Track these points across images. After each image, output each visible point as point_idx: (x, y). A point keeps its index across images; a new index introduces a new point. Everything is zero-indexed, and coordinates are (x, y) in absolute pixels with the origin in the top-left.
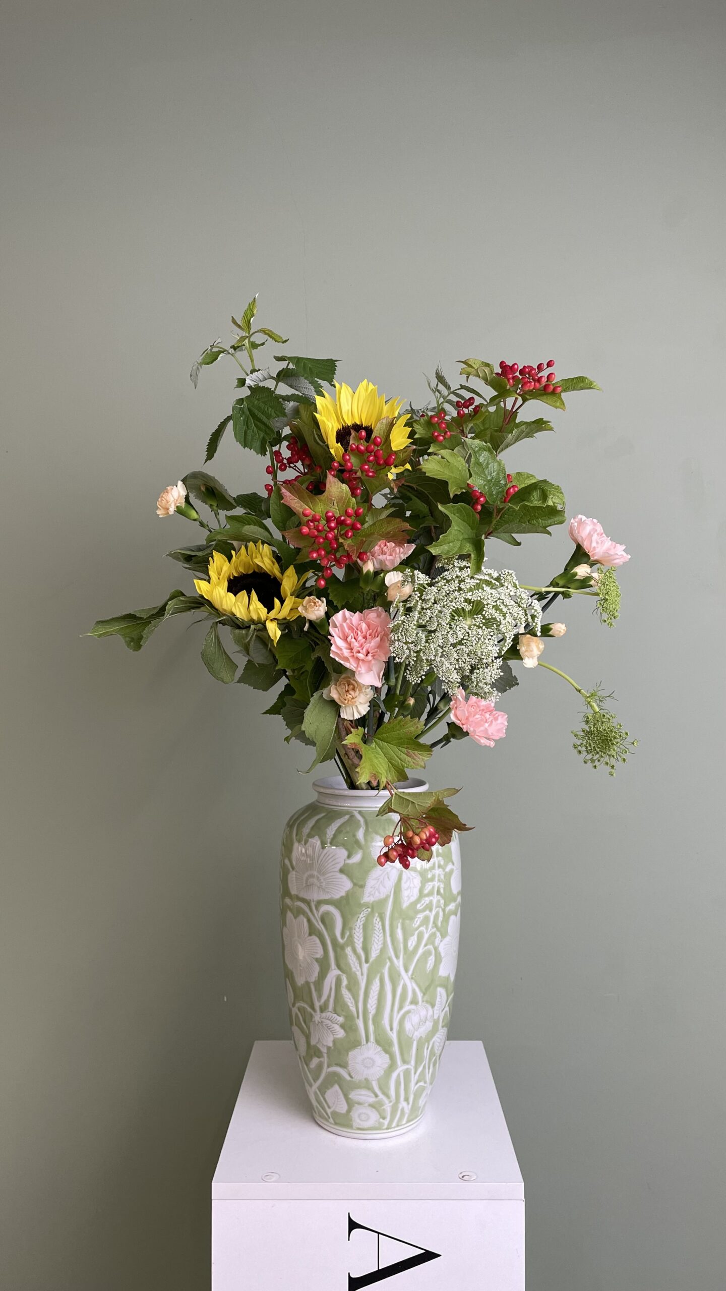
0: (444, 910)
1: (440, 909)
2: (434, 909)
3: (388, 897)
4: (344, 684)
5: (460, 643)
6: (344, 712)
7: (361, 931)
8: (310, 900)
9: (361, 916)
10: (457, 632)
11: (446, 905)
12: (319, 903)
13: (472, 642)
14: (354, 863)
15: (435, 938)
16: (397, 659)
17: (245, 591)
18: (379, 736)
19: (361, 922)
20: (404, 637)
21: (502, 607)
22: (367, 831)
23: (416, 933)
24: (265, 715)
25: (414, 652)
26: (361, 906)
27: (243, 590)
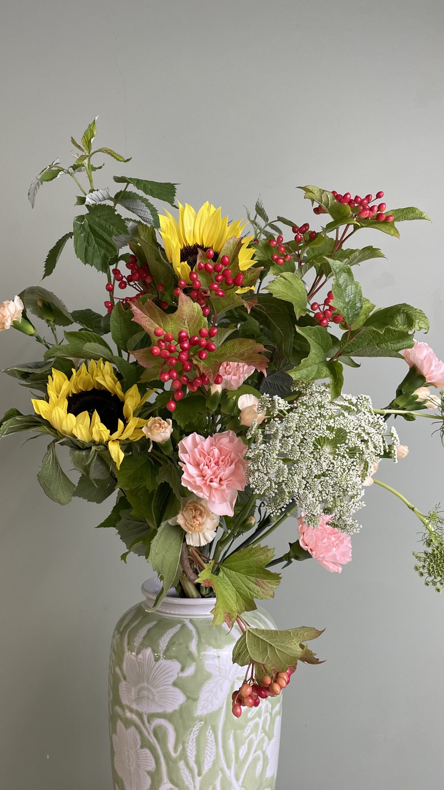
0: (271, 714)
1: (268, 714)
2: (263, 716)
3: (221, 708)
4: (192, 509)
5: (324, 475)
6: (190, 539)
7: (194, 744)
8: (142, 713)
9: (195, 729)
10: (321, 462)
11: (273, 708)
12: (151, 717)
13: (337, 474)
14: (187, 677)
15: (263, 743)
16: (256, 490)
17: (86, 411)
18: (227, 564)
19: (194, 735)
20: (265, 467)
21: (363, 435)
22: (199, 641)
23: (247, 741)
24: (99, 528)
25: (275, 483)
26: (193, 719)
27: (85, 411)
